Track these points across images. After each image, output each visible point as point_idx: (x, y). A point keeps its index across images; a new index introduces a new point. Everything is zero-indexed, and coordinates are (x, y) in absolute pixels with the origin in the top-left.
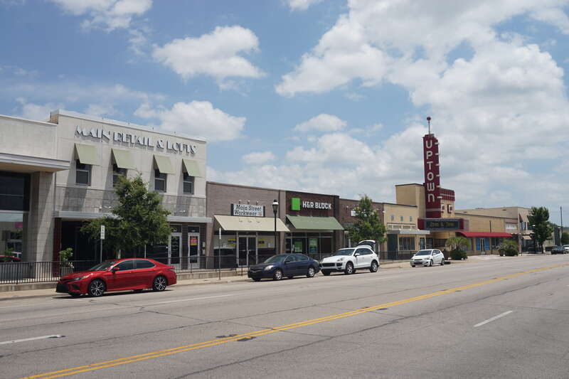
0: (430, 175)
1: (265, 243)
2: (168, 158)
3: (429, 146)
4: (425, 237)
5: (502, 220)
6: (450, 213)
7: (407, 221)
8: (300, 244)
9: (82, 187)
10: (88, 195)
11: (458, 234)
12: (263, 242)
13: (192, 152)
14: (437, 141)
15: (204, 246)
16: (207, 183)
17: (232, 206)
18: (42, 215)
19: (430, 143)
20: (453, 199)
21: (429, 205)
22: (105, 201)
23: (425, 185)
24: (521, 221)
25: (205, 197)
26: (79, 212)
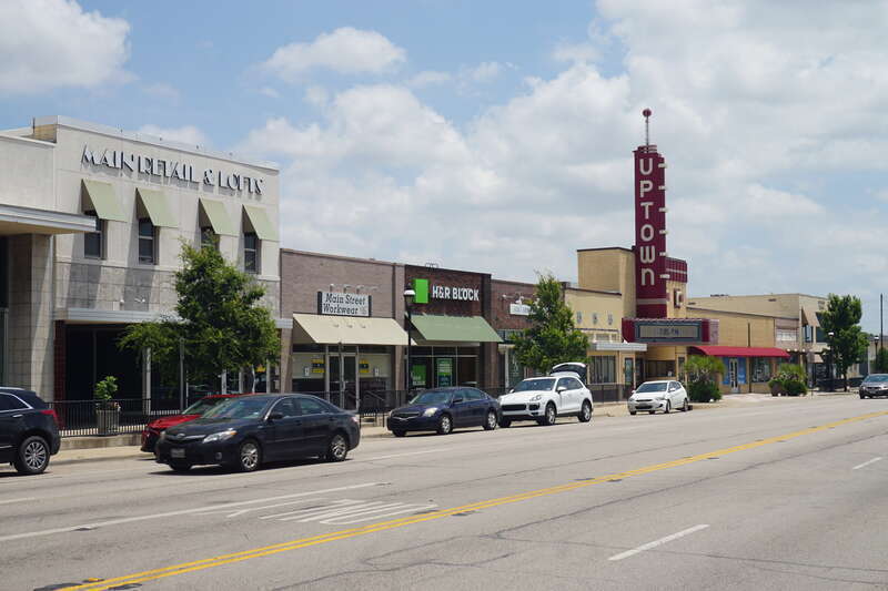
0: (648, 230)
1: (370, 368)
2: (221, 203)
3: (646, 169)
4: (634, 357)
5: (771, 322)
6: (679, 307)
7: (603, 324)
8: (422, 369)
9: (95, 262)
10: (103, 278)
11: (692, 351)
12: (367, 367)
13: (258, 191)
14: (662, 161)
15: (277, 373)
16: (282, 251)
17: (320, 294)
18: (37, 315)
19: (649, 165)
20: (683, 279)
21: (642, 291)
22: (129, 288)
23: (635, 250)
24: (805, 325)
25: (279, 279)
26: (90, 310)
